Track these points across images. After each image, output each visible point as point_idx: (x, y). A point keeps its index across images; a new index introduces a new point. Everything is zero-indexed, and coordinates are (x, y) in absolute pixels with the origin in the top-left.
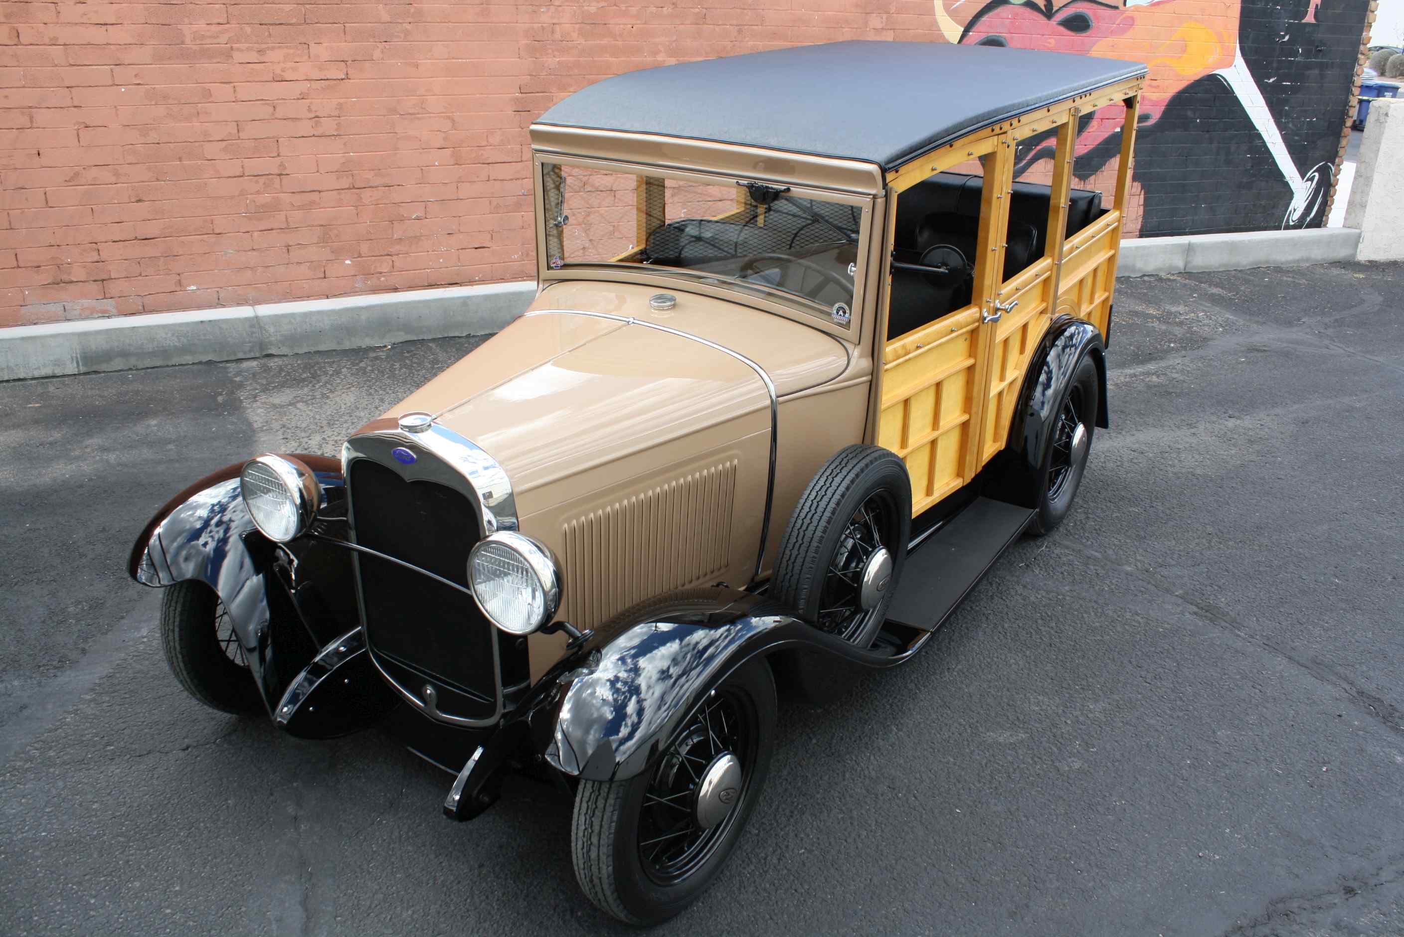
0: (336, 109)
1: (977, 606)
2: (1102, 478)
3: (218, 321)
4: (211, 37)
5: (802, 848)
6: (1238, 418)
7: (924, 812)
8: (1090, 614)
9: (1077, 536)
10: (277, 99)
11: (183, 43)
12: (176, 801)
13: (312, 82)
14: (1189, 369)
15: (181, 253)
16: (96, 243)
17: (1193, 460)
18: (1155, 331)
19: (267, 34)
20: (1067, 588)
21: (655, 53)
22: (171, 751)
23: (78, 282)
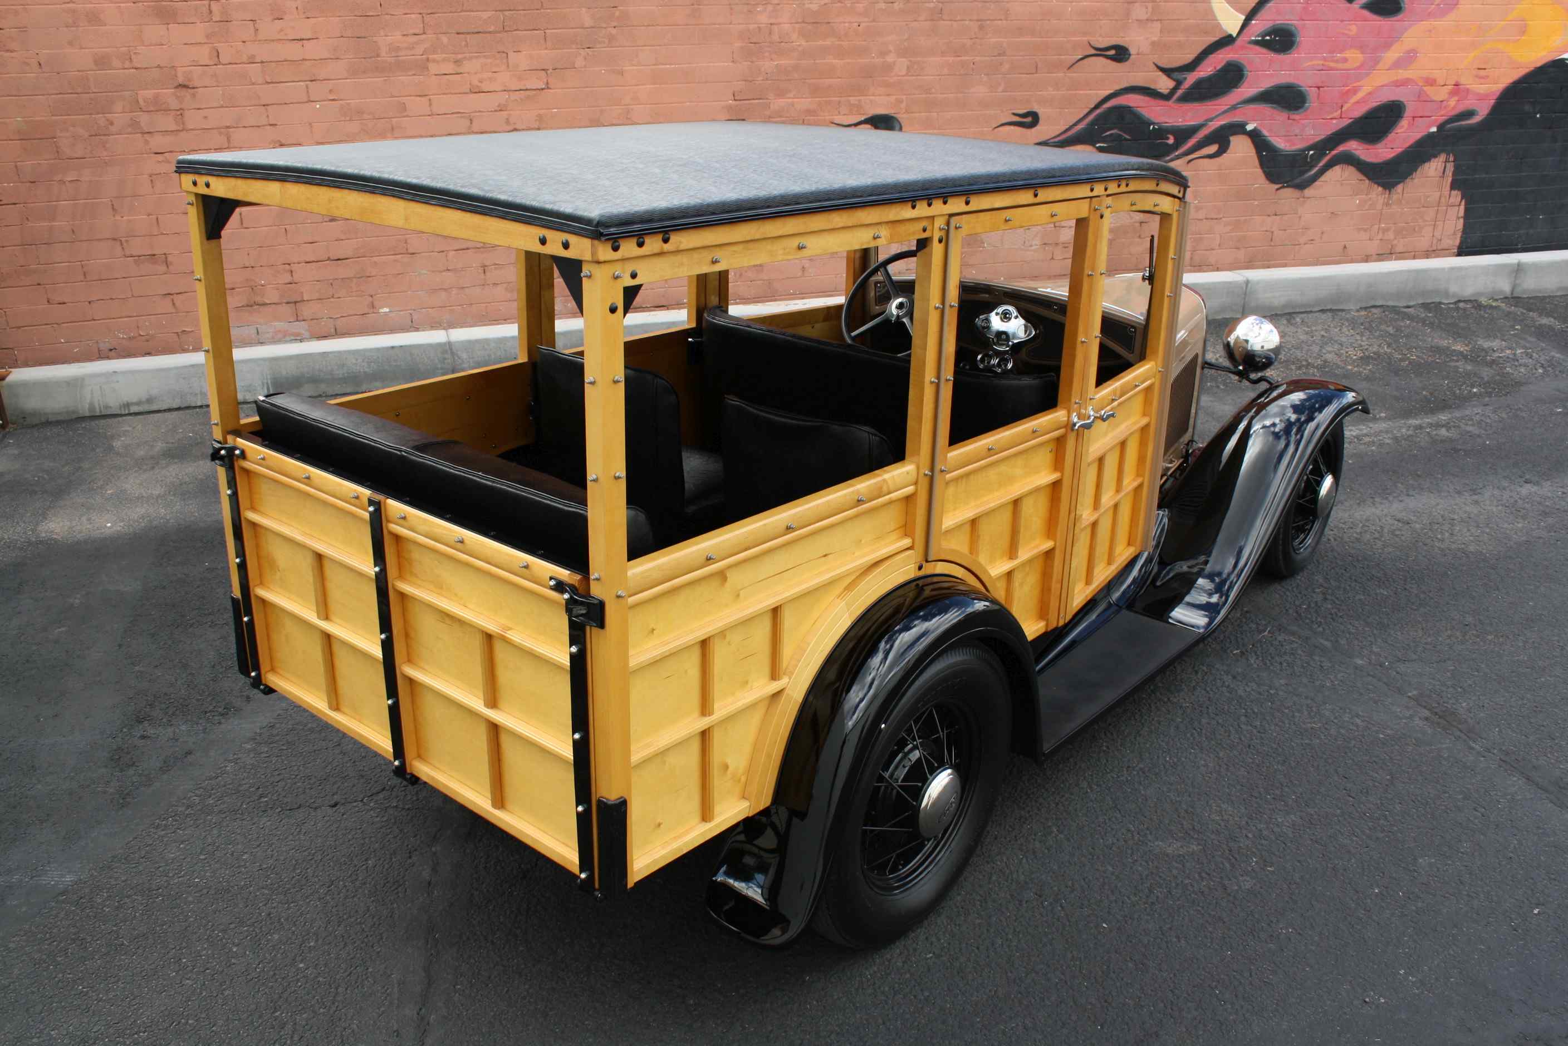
0: (536, 120)
1: (1175, 697)
2: (1353, 552)
3: (410, 346)
4: (407, 48)
5: (930, 953)
6: (1537, 484)
7: (1068, 923)
8: (1302, 713)
9: (1307, 621)
10: (476, 112)
11: (378, 56)
12: (320, 857)
13: (511, 93)
14: (1488, 421)
15: (373, 274)
16: (289, 264)
17: (1468, 534)
18: (1457, 372)
19: (464, 43)
20: (1282, 682)
21: (883, 54)
22: (320, 807)
23: (270, 304)
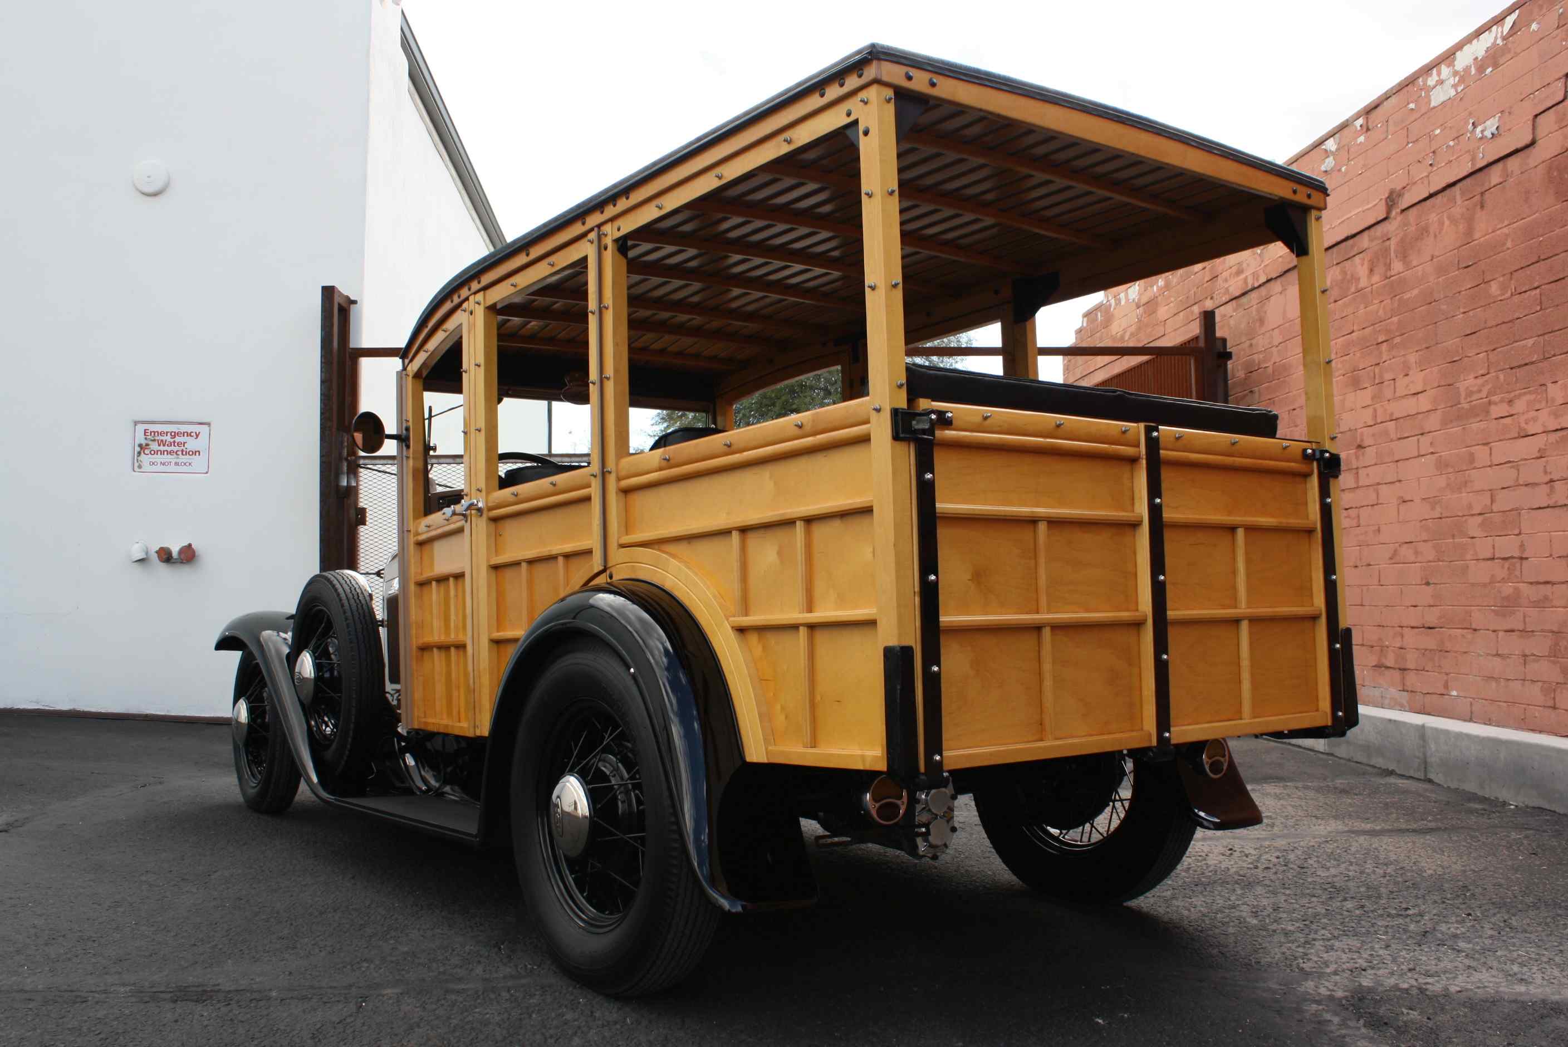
11: (1459, 402)
13: (1549, 434)
15: (1449, 649)
16: (1402, 627)
23: (1391, 668)
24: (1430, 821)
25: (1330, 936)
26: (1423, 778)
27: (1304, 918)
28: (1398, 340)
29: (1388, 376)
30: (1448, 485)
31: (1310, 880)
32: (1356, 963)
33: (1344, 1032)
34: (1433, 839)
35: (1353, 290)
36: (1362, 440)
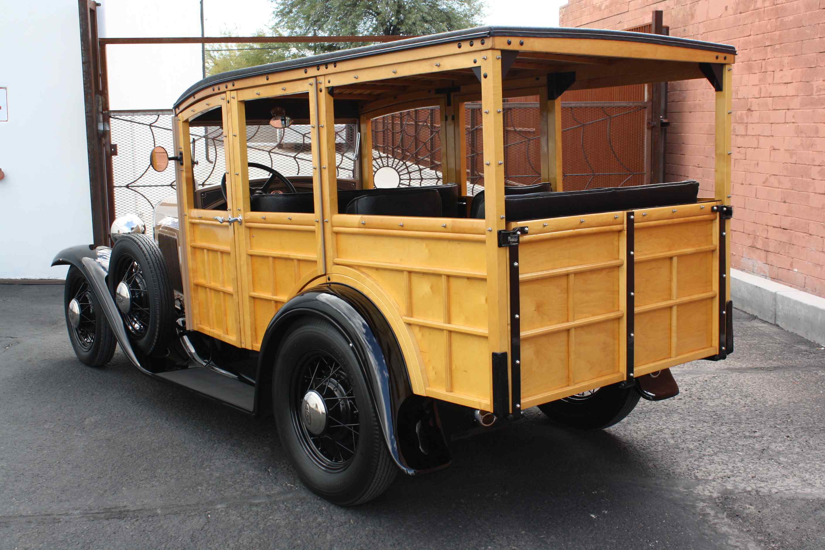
15: (794, 243)
16: (767, 226)
23: (759, 249)
24: (774, 361)
25: (712, 452)
26: (773, 323)
27: (699, 439)
28: (777, 46)
29: (770, 68)
30: (802, 144)
31: (703, 409)
32: (725, 472)
33: (716, 521)
34: (775, 376)
35: (752, 8)
36: (751, 106)
